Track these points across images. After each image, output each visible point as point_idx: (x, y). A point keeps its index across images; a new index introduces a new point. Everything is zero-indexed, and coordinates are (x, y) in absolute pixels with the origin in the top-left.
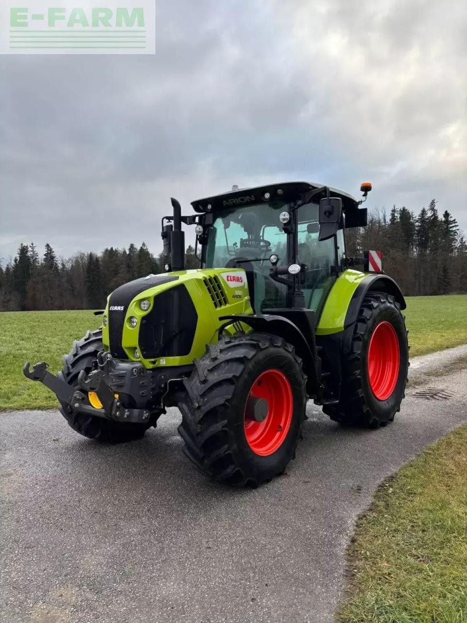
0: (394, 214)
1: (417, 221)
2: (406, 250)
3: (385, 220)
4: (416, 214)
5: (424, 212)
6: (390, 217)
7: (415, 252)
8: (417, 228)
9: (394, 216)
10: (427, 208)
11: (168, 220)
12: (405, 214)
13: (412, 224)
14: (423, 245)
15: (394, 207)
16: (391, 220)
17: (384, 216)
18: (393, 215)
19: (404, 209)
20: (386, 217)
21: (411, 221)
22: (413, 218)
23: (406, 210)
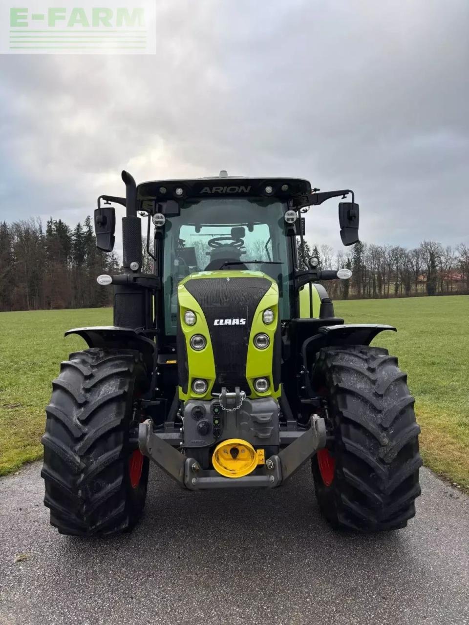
0: (51, 226)
1: (73, 235)
2: (64, 262)
3: (41, 231)
4: (72, 228)
5: (79, 227)
6: (46, 229)
7: (71, 265)
8: (74, 242)
9: (51, 228)
10: (83, 223)
11: (105, 201)
12: (61, 228)
13: (69, 238)
14: (79, 258)
15: (51, 219)
16: (47, 232)
17: (40, 226)
18: (49, 227)
19: (60, 223)
20: (42, 228)
21: (68, 234)
22: (69, 231)
23: (62, 223)
